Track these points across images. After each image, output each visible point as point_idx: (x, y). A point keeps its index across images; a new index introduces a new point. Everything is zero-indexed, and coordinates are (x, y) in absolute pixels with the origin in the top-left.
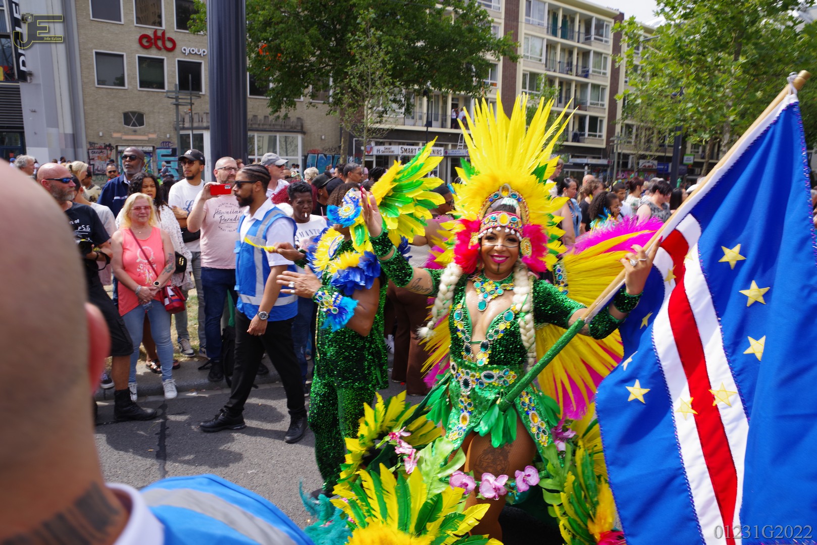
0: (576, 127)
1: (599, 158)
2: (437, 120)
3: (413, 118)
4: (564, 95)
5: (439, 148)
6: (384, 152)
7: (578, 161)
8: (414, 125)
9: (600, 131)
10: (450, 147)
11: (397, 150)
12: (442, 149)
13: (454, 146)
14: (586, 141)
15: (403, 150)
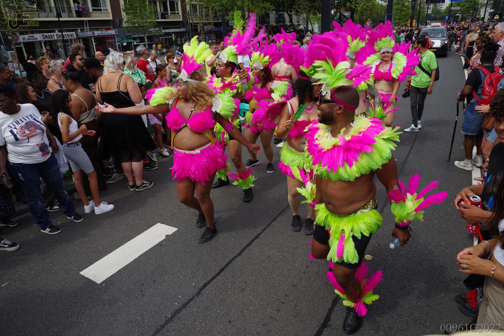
0: (162, 9)
1: (180, 28)
2: (64, 12)
3: (45, 12)
5: (72, 33)
6: (29, 39)
7: (167, 31)
9: (177, 10)
10: (79, 31)
11: (39, 37)
12: (74, 33)
13: (82, 30)
14: (170, 17)
15: (44, 36)
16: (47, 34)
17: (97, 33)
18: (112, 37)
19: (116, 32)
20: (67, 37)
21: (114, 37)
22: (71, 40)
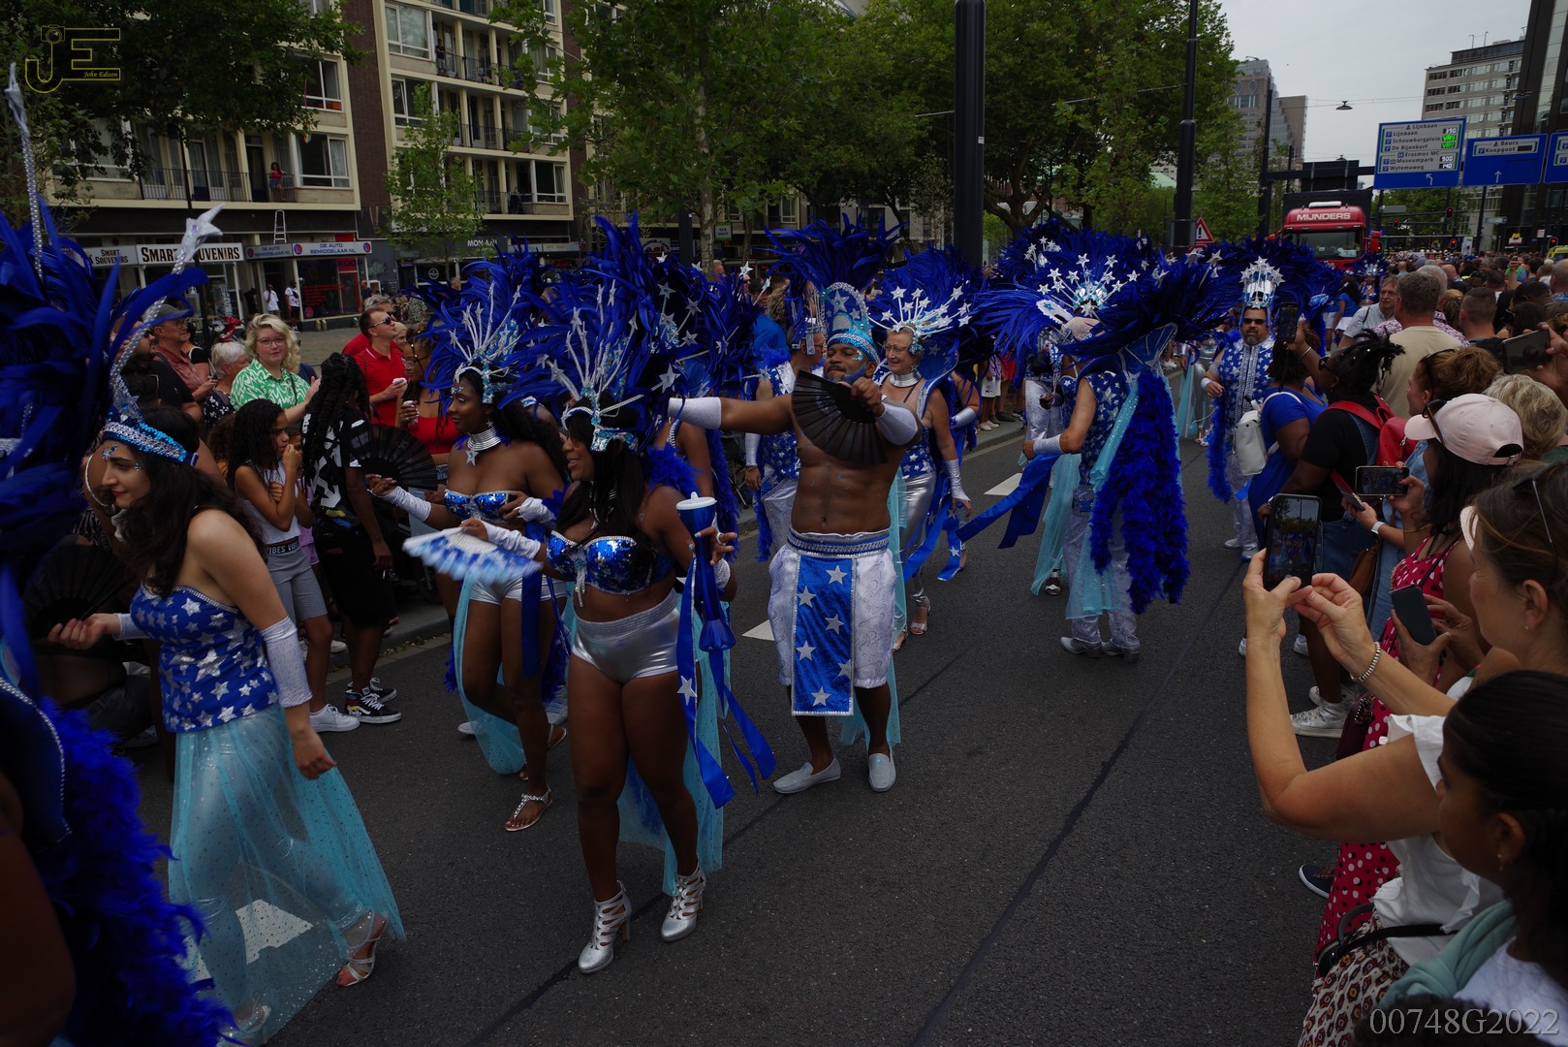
0: (514, 184)
1: (565, 241)
2: (219, 184)
3: (162, 183)
4: (481, 123)
5: (232, 246)
6: (102, 261)
7: (525, 248)
8: (167, 198)
9: (560, 190)
10: (257, 240)
11: (132, 254)
12: (239, 246)
13: (266, 239)
14: (538, 209)
15: (148, 254)
16: (159, 247)
17: (308, 248)
18: (351, 261)
19: (367, 247)
20: (216, 256)
21: (361, 263)
22: (230, 266)
